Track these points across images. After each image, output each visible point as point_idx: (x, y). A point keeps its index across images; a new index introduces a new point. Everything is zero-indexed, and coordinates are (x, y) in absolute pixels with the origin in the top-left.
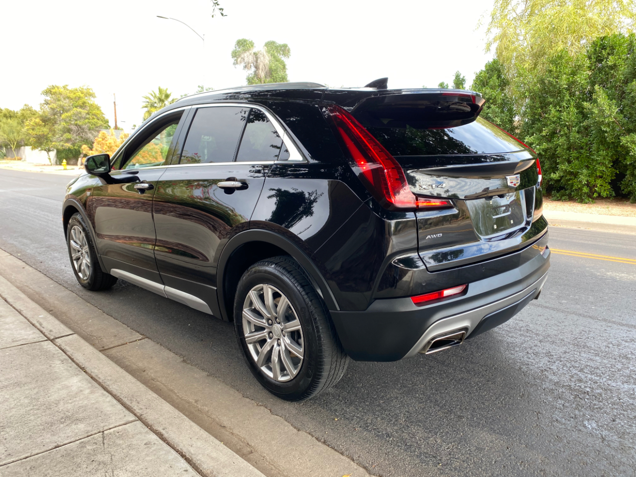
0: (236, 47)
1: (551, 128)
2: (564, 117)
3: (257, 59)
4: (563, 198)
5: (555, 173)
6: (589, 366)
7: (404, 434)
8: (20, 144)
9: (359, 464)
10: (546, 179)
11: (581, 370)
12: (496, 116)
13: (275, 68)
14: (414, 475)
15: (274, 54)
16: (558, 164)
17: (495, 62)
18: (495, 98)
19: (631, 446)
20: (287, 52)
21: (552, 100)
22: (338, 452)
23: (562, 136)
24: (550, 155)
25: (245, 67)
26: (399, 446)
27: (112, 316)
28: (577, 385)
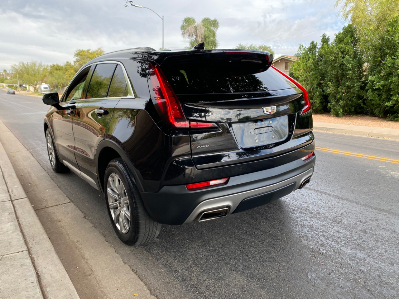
0: (184, 23)
1: (387, 71)
2: (397, 63)
3: (196, 30)
4: (395, 119)
5: (389, 102)
6: (335, 236)
7: (186, 272)
8: (64, 85)
9: (148, 288)
10: (383, 106)
11: (327, 239)
12: (348, 63)
13: (208, 35)
14: (177, 298)
15: (208, 27)
16: (391, 95)
17: (350, 26)
18: (348, 51)
19: (331, 292)
20: (216, 25)
21: (388, 51)
22: (140, 279)
23: (395, 76)
24: (386, 89)
25: (189, 36)
26: (178, 279)
27: (60, 188)
28: (319, 248)
